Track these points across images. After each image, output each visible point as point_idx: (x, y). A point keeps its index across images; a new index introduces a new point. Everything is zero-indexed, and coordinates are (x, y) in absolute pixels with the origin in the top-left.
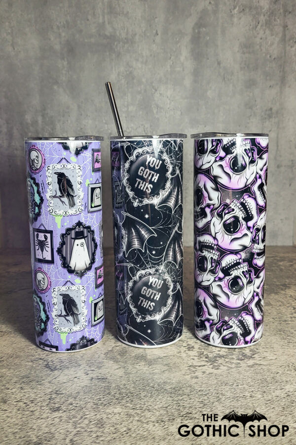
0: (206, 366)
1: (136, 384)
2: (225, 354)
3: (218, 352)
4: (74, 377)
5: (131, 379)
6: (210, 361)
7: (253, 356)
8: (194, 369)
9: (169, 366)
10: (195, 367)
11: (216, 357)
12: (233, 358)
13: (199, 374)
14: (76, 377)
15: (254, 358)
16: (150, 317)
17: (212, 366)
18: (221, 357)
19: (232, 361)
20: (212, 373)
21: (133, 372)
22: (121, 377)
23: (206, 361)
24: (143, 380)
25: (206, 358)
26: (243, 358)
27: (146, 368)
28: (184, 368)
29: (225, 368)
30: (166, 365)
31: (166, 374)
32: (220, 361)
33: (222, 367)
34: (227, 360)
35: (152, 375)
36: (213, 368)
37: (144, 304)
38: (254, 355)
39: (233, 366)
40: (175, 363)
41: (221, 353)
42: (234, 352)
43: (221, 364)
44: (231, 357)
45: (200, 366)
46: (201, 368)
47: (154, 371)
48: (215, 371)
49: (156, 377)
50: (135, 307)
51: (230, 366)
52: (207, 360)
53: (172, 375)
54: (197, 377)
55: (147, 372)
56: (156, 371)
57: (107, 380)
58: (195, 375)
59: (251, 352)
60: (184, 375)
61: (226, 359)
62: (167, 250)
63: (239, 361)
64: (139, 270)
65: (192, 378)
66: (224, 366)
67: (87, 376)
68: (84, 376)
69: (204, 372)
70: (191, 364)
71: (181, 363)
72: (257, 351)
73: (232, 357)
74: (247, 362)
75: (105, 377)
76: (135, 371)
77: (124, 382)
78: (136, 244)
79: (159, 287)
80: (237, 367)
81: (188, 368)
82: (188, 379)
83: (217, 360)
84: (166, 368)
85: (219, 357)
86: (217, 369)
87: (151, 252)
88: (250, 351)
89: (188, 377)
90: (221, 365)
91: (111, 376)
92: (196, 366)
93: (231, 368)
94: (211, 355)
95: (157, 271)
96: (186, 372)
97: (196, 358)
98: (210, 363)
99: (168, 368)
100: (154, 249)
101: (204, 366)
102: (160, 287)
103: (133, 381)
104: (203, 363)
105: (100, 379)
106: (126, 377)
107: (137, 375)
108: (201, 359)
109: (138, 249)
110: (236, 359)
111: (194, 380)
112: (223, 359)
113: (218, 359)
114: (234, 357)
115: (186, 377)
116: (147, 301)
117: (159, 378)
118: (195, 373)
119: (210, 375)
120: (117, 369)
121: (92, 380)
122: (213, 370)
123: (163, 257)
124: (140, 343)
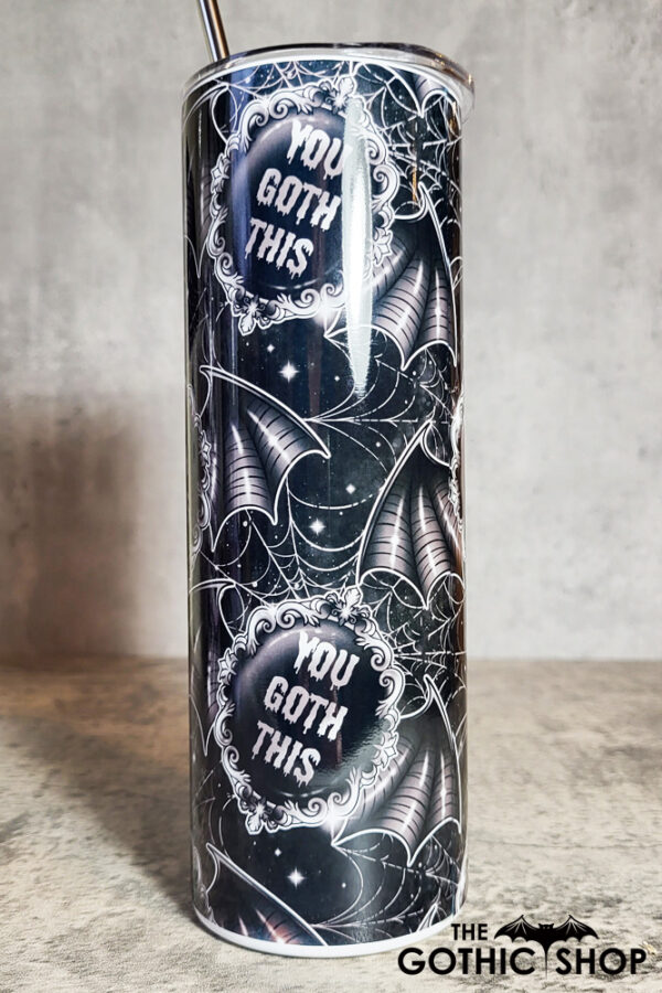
16: (297, 813)
37: (275, 755)
50: (240, 767)
62: (377, 523)
64: (259, 603)
78: (248, 493)
79: (337, 683)
87: (304, 523)
95: (331, 607)
100: (318, 514)
102: (345, 681)
109: (256, 514)
116: (288, 740)
123: (356, 548)
124: (259, 931)
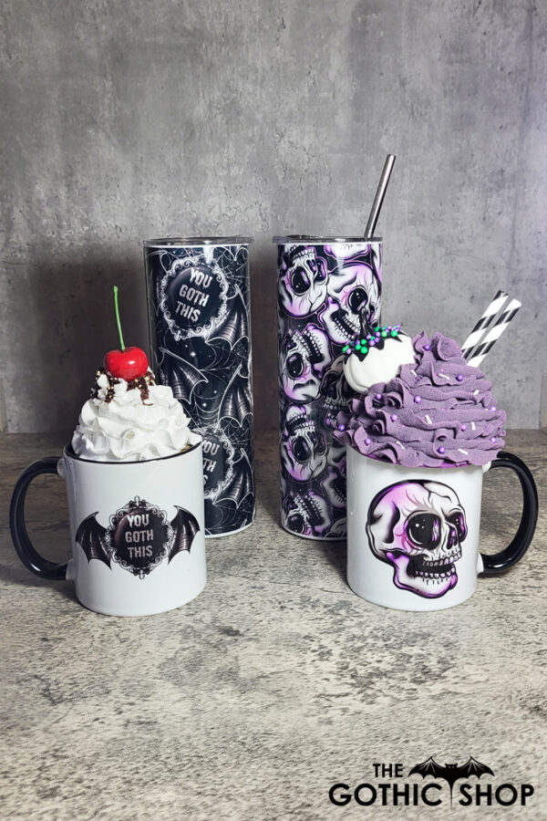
0: (350, 697)
1: (212, 735)
2: (389, 668)
3: (377, 665)
4: (93, 717)
5: (202, 724)
6: (360, 684)
7: (443, 675)
8: (326, 703)
9: (279, 696)
10: (328, 696)
11: (371, 675)
12: (403, 679)
13: (334, 714)
14: (97, 719)
15: (445, 677)
17: (361, 695)
18: (380, 674)
19: (402, 686)
20: (359, 713)
21: (209, 709)
22: (184, 719)
23: (352, 684)
24: (226, 726)
25: (353, 677)
26: (423, 678)
27: (234, 700)
28: (308, 699)
29: (387, 701)
30: (274, 692)
31: (272, 714)
32: (380, 684)
33: (380, 699)
34: (392, 682)
35: (243, 716)
36: (362, 701)
38: (444, 670)
39: (403, 695)
40: (291, 689)
41: (383, 666)
42: (408, 665)
43: (380, 691)
44: (399, 675)
45: (338, 696)
46: (340, 699)
47: (249, 707)
48: (367, 708)
49: (251, 719)
51: (396, 695)
52: (353, 681)
53: (283, 717)
54: (329, 722)
55: (236, 708)
56: (253, 705)
57: (156, 726)
58: (328, 716)
59: (440, 665)
60: (306, 716)
61: (390, 681)
63: (414, 686)
65: (321, 722)
66: (386, 696)
67: (118, 716)
68: (113, 717)
69: (345, 710)
70: (321, 691)
71: (303, 688)
72: (452, 662)
73: (403, 675)
74: (431, 688)
75: (153, 720)
76: (212, 704)
77: (188, 731)
80: (410, 699)
81: (316, 699)
82: (312, 726)
83: (373, 683)
84: (273, 699)
85: (378, 676)
86: (372, 703)
88: (439, 662)
89: (312, 721)
90: (379, 694)
91: (164, 717)
92: (331, 696)
93: (399, 700)
94: (362, 672)
96: (310, 710)
97: (332, 677)
98: (358, 689)
99: (277, 699)
101: (347, 695)
103: (206, 729)
104: (345, 689)
105: (141, 723)
106: (194, 719)
107: (215, 716)
108: (343, 680)
110: (409, 679)
111: (325, 728)
112: (384, 679)
113: (374, 679)
114: (406, 675)
115: (310, 719)
117: (259, 723)
118: (326, 713)
119: (357, 715)
120: (179, 701)
121: (126, 725)
122: (364, 704)
